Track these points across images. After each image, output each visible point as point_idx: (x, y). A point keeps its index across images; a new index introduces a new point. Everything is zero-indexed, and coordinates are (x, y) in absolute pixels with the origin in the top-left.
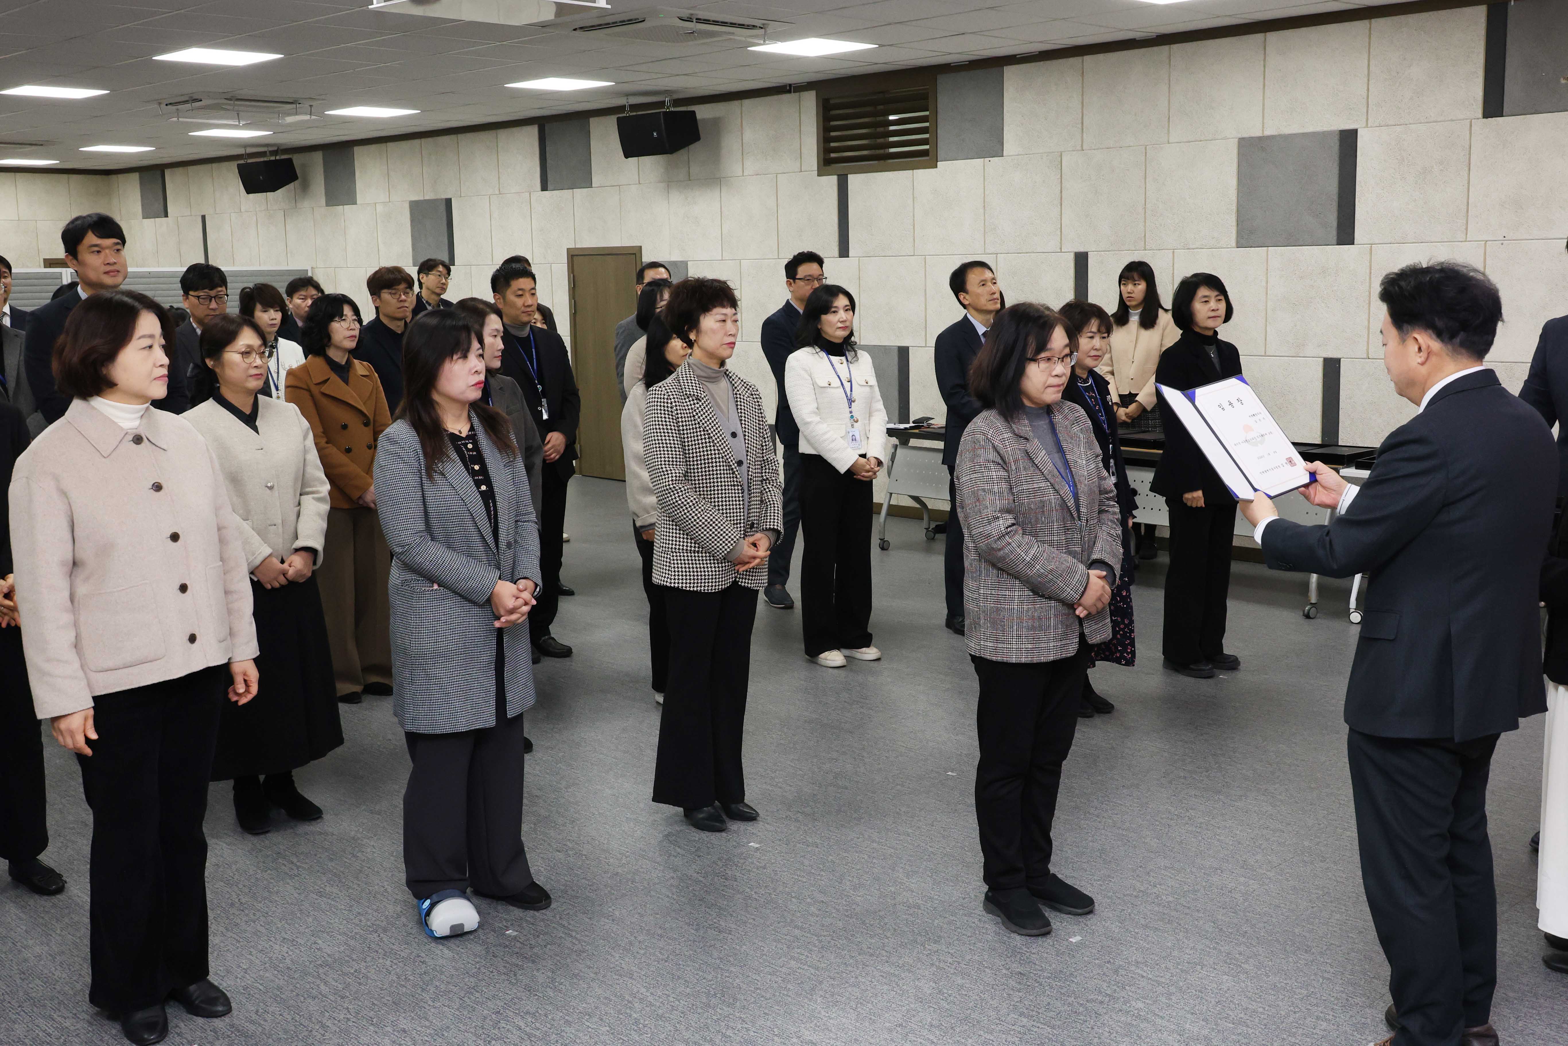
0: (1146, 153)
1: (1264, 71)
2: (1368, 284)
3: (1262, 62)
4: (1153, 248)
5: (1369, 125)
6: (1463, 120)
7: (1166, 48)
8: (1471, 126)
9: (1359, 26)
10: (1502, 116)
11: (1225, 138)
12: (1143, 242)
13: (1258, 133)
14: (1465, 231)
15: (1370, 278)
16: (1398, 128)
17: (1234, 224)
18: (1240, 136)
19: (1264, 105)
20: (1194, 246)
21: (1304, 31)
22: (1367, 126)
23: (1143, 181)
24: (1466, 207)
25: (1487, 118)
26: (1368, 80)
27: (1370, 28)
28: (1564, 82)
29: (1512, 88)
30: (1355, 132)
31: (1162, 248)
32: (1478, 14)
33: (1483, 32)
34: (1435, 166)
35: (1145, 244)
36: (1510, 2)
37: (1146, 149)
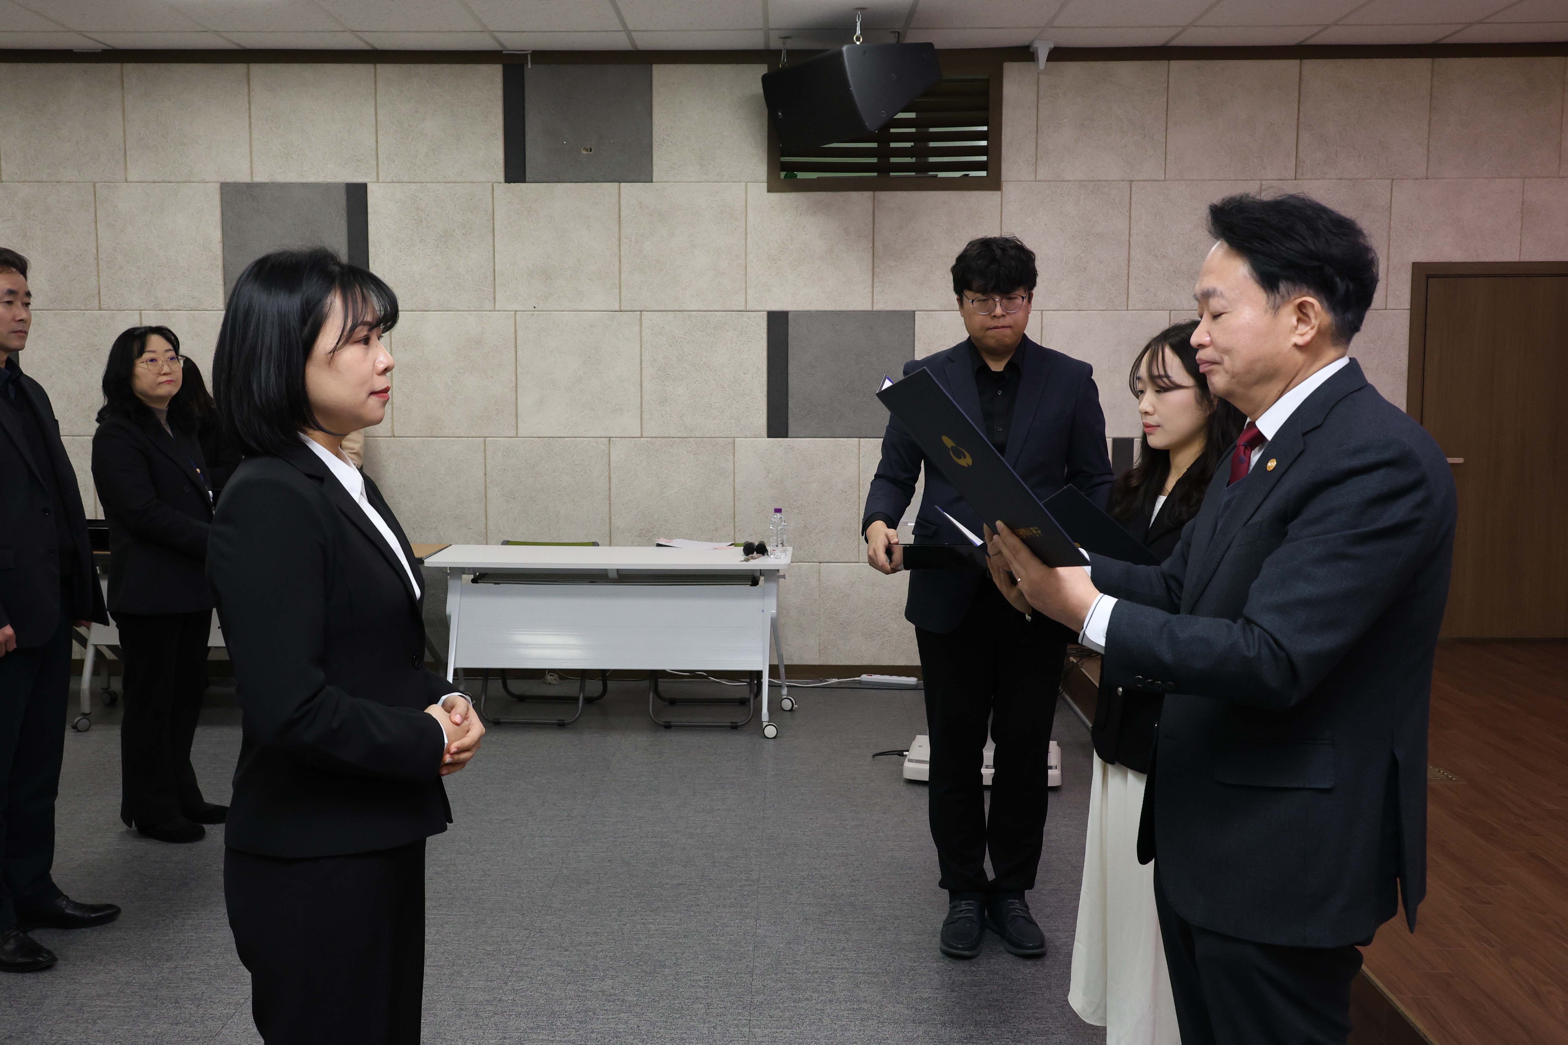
0: (95, 192)
1: (250, 108)
3: (246, 98)
4: (112, 307)
5: (380, 181)
6: (484, 182)
7: (116, 67)
8: (493, 190)
9: (363, 70)
10: (525, 182)
11: (203, 182)
12: (98, 301)
13: (247, 179)
14: (493, 300)
16: (414, 186)
17: (221, 282)
18: (223, 180)
19: (251, 146)
21: (296, 69)
22: (378, 181)
23: (93, 225)
24: (492, 275)
25: (509, 183)
26: (377, 130)
27: (375, 72)
28: (585, 152)
29: (534, 154)
30: (364, 186)
31: (124, 308)
32: (494, 73)
33: (500, 92)
34: (457, 230)
35: (100, 302)
36: (527, 63)
37: (94, 186)
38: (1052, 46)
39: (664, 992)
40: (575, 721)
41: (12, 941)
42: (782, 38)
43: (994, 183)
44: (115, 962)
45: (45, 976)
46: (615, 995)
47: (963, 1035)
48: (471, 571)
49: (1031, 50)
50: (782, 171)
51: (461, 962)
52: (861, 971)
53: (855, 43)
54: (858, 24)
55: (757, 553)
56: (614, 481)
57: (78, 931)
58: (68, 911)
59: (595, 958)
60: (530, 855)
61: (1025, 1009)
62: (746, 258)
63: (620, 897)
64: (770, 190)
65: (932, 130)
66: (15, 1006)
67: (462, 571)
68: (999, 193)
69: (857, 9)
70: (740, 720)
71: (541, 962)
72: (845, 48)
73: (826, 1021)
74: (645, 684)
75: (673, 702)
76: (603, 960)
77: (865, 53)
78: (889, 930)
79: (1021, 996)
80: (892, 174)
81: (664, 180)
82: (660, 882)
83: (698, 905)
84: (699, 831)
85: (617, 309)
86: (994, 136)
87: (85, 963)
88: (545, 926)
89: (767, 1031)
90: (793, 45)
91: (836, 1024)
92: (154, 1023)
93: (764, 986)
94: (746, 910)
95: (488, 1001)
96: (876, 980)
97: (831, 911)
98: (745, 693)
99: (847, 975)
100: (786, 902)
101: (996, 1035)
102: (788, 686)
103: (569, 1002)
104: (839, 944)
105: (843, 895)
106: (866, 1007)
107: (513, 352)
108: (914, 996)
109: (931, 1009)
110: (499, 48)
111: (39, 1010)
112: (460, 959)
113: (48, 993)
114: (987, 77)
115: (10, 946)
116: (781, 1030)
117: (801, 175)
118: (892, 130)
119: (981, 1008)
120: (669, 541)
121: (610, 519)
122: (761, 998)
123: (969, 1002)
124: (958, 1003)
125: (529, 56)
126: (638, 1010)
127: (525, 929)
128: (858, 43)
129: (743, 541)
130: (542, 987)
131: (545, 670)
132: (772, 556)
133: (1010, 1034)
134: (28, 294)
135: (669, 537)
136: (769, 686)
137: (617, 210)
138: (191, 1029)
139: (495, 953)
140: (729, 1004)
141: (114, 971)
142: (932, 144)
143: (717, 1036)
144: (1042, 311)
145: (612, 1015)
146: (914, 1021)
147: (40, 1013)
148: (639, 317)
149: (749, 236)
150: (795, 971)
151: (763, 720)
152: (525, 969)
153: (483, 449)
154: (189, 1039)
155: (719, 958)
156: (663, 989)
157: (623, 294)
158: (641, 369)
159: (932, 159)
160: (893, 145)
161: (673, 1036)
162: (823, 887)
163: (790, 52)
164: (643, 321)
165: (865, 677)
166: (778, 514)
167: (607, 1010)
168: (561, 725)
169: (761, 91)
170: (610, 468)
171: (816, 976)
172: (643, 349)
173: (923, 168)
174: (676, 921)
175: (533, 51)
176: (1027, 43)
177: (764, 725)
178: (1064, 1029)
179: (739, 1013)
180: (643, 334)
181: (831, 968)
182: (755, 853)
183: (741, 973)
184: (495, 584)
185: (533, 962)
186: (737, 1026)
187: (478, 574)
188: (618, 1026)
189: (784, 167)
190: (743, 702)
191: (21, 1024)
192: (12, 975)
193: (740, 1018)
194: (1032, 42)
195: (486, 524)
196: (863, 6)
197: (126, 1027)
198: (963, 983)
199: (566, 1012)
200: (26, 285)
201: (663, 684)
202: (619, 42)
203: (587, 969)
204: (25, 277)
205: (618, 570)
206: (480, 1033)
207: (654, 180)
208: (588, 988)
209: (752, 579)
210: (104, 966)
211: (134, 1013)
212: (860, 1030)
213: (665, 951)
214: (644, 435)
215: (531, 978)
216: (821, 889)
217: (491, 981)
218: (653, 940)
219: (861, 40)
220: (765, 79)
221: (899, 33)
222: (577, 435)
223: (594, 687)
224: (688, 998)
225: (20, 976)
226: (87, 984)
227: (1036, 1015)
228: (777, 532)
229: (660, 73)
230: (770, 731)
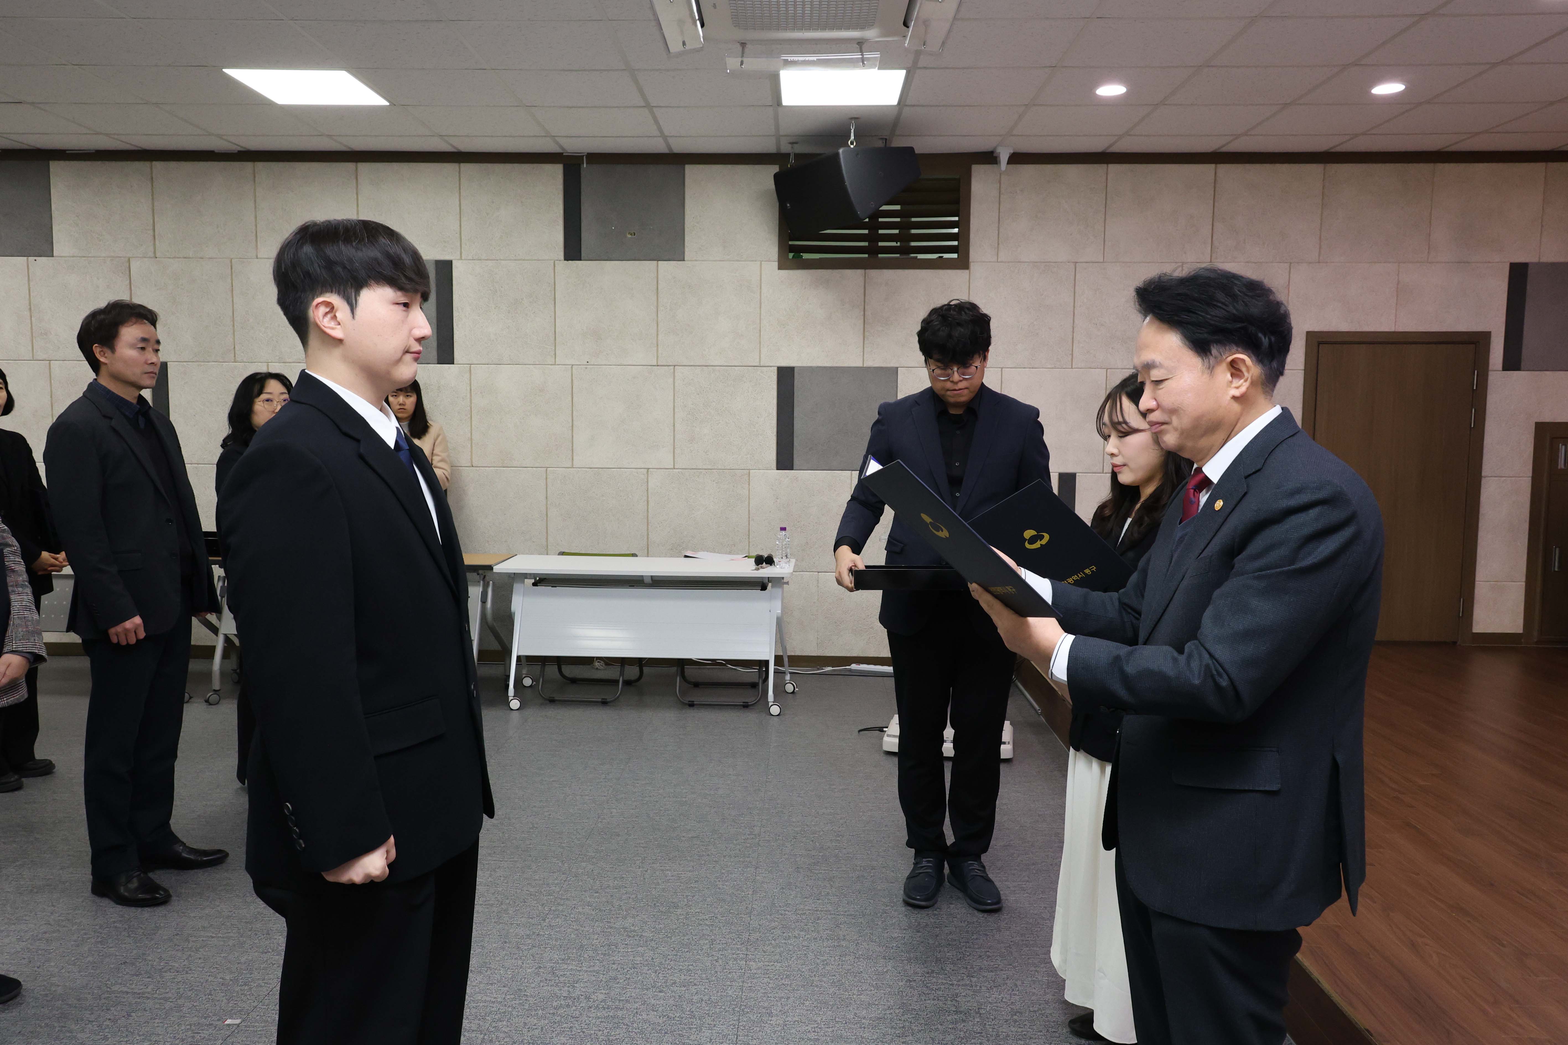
0: (231, 266)
1: (357, 198)
2: (469, 400)
3: (355, 190)
4: (244, 360)
5: (463, 258)
6: (548, 260)
7: (249, 164)
8: (554, 266)
9: (450, 168)
10: (580, 259)
12: (233, 355)
14: (554, 356)
15: (471, 396)
16: (490, 263)
20: (290, 360)
21: (395, 166)
22: (461, 259)
23: (229, 293)
24: (553, 336)
25: (568, 260)
26: (460, 217)
27: (460, 170)
28: (629, 236)
29: (588, 237)
30: (450, 263)
31: (255, 361)
32: (556, 171)
33: (561, 187)
34: (525, 299)
35: (235, 356)
36: (583, 164)
37: (231, 262)
38: (1012, 152)
39: (676, 929)
40: (616, 699)
41: (135, 880)
42: (790, 143)
43: (963, 263)
44: (220, 899)
45: (160, 911)
46: (634, 931)
47: (926, 970)
48: (533, 576)
49: (995, 155)
50: (791, 252)
51: (507, 901)
52: (842, 913)
53: (850, 147)
54: (852, 131)
55: (766, 564)
56: (651, 504)
57: (192, 872)
58: (184, 855)
59: (620, 899)
60: (571, 811)
61: (978, 948)
62: (760, 323)
63: (643, 847)
64: (780, 268)
65: (913, 219)
66: (132, 935)
67: (525, 576)
68: (967, 271)
69: (852, 118)
70: (750, 700)
71: (575, 902)
72: (841, 151)
73: (811, 956)
74: (674, 669)
75: (696, 685)
76: (627, 901)
77: (857, 154)
78: (867, 879)
79: (975, 937)
80: (880, 255)
81: (694, 259)
82: (678, 835)
83: (708, 855)
84: (712, 792)
85: (655, 364)
86: (964, 224)
87: (194, 899)
88: (580, 871)
89: (760, 964)
90: (800, 149)
91: (818, 959)
92: (247, 952)
93: (760, 925)
94: (748, 859)
95: (528, 935)
96: (854, 921)
97: (818, 862)
98: (755, 679)
99: (829, 917)
100: (781, 853)
101: (953, 970)
102: (790, 673)
103: (596, 937)
104: (824, 890)
105: (829, 848)
106: (844, 945)
107: (570, 398)
108: (886, 935)
109: (899, 947)
110: (561, 151)
111: (152, 939)
112: (507, 899)
113: (162, 925)
114: (958, 177)
115: (134, 884)
116: (773, 963)
117: (806, 256)
118: (880, 220)
119: (942, 946)
120: (694, 553)
121: (648, 534)
122: (757, 935)
123: (931, 942)
124: (922, 942)
125: (585, 157)
126: (653, 944)
127: (563, 874)
128: (852, 146)
129: (755, 554)
130: (574, 924)
131: (594, 658)
132: (778, 566)
133: (965, 970)
134: (158, 342)
135: (695, 550)
136: (774, 672)
137: (655, 282)
138: (277, 957)
139: (537, 894)
140: (730, 941)
141: (218, 906)
142: (913, 231)
143: (719, 969)
144: (1002, 368)
145: (632, 948)
146: (884, 958)
147: (153, 942)
148: (672, 370)
149: (763, 305)
150: (787, 912)
151: (769, 701)
152: (560, 908)
153: (545, 477)
154: (275, 966)
155: (724, 900)
156: (675, 926)
157: (660, 352)
158: (674, 414)
159: (913, 244)
160: (881, 232)
161: (681, 967)
162: (813, 841)
163: (798, 156)
164: (676, 374)
165: (854, 666)
166: (783, 532)
167: (627, 944)
168: (604, 703)
169: (773, 187)
170: (648, 493)
171: (804, 917)
172: (676, 397)
173: (906, 250)
174: (690, 868)
175: (588, 153)
176: (990, 150)
177: (770, 705)
178: (1011, 967)
179: (738, 949)
180: (676, 384)
181: (817, 911)
182: (758, 812)
183: (741, 914)
184: (552, 587)
185: (568, 902)
186: (735, 959)
187: (538, 579)
188: (636, 959)
189: (792, 249)
190: (754, 685)
191: (135, 952)
192: (133, 909)
193: (738, 952)
194: (995, 148)
195: (547, 538)
196: (855, 116)
197: (222, 955)
198: (927, 925)
199: (593, 946)
200: (156, 334)
201: (689, 670)
202: (657, 146)
203: (613, 909)
204: (155, 327)
205: (652, 576)
206: (520, 962)
207: (686, 259)
208: (612, 925)
209: (762, 585)
210: (210, 902)
211: (231, 943)
212: (839, 964)
213: (678, 894)
214: (676, 467)
215: (565, 916)
216: (811, 842)
217: (532, 918)
218: (669, 884)
219: (855, 144)
220: (777, 177)
221: (886, 139)
222: (621, 466)
223: (632, 672)
224: (696, 935)
225: (140, 909)
226: (194, 917)
227: (988, 953)
228: (782, 547)
229: (691, 171)
230: (775, 710)
